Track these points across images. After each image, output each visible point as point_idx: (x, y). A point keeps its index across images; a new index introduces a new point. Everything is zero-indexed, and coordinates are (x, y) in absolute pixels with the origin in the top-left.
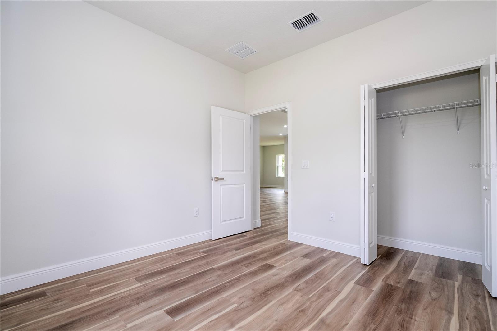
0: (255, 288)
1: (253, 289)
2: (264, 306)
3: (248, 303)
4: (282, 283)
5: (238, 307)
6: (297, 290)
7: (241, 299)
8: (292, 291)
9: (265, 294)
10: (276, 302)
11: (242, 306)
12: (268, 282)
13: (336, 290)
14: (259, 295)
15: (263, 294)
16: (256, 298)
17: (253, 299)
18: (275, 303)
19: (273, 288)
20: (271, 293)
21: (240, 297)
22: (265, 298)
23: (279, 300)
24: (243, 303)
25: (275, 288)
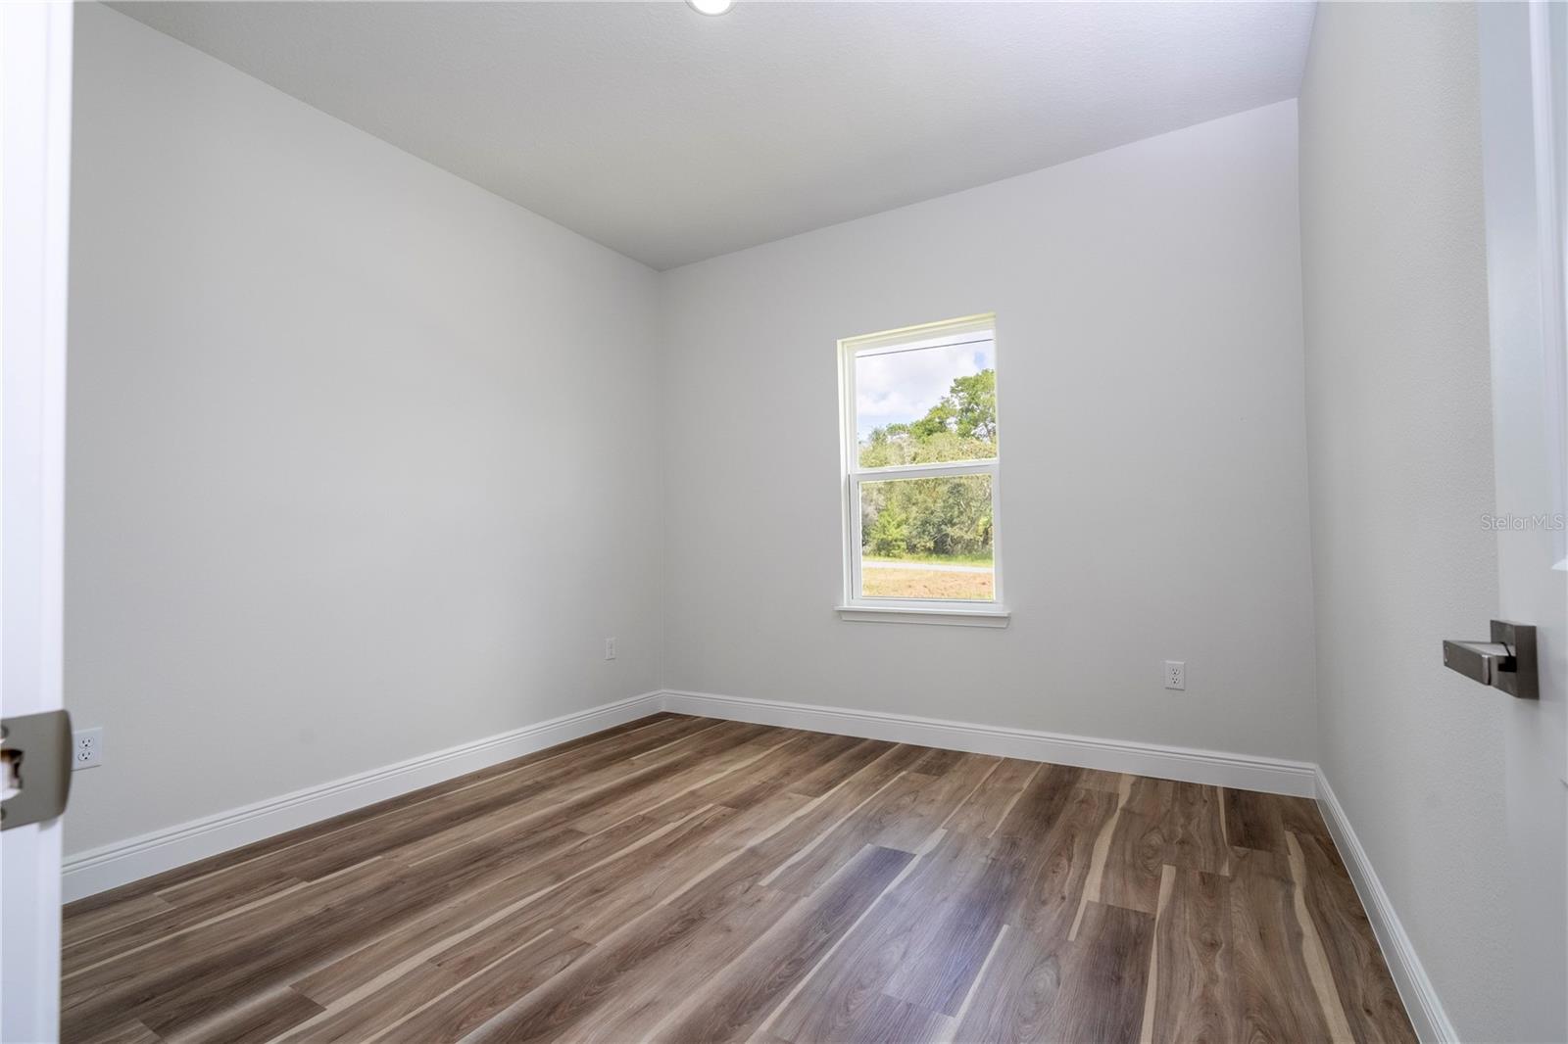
0: (721, 936)
1: (730, 931)
2: (691, 890)
3: (731, 893)
4: (625, 970)
5: (755, 881)
6: (582, 946)
7: (756, 899)
8: (597, 941)
9: (688, 920)
10: (656, 904)
11: (747, 885)
12: (677, 964)
13: (439, 965)
14: (707, 916)
15: (693, 921)
16: (714, 907)
17: (722, 903)
18: (660, 901)
19: (662, 943)
20: (670, 925)
21: (759, 904)
22: (688, 910)
23: (649, 909)
24: (747, 890)
25: (656, 945)
